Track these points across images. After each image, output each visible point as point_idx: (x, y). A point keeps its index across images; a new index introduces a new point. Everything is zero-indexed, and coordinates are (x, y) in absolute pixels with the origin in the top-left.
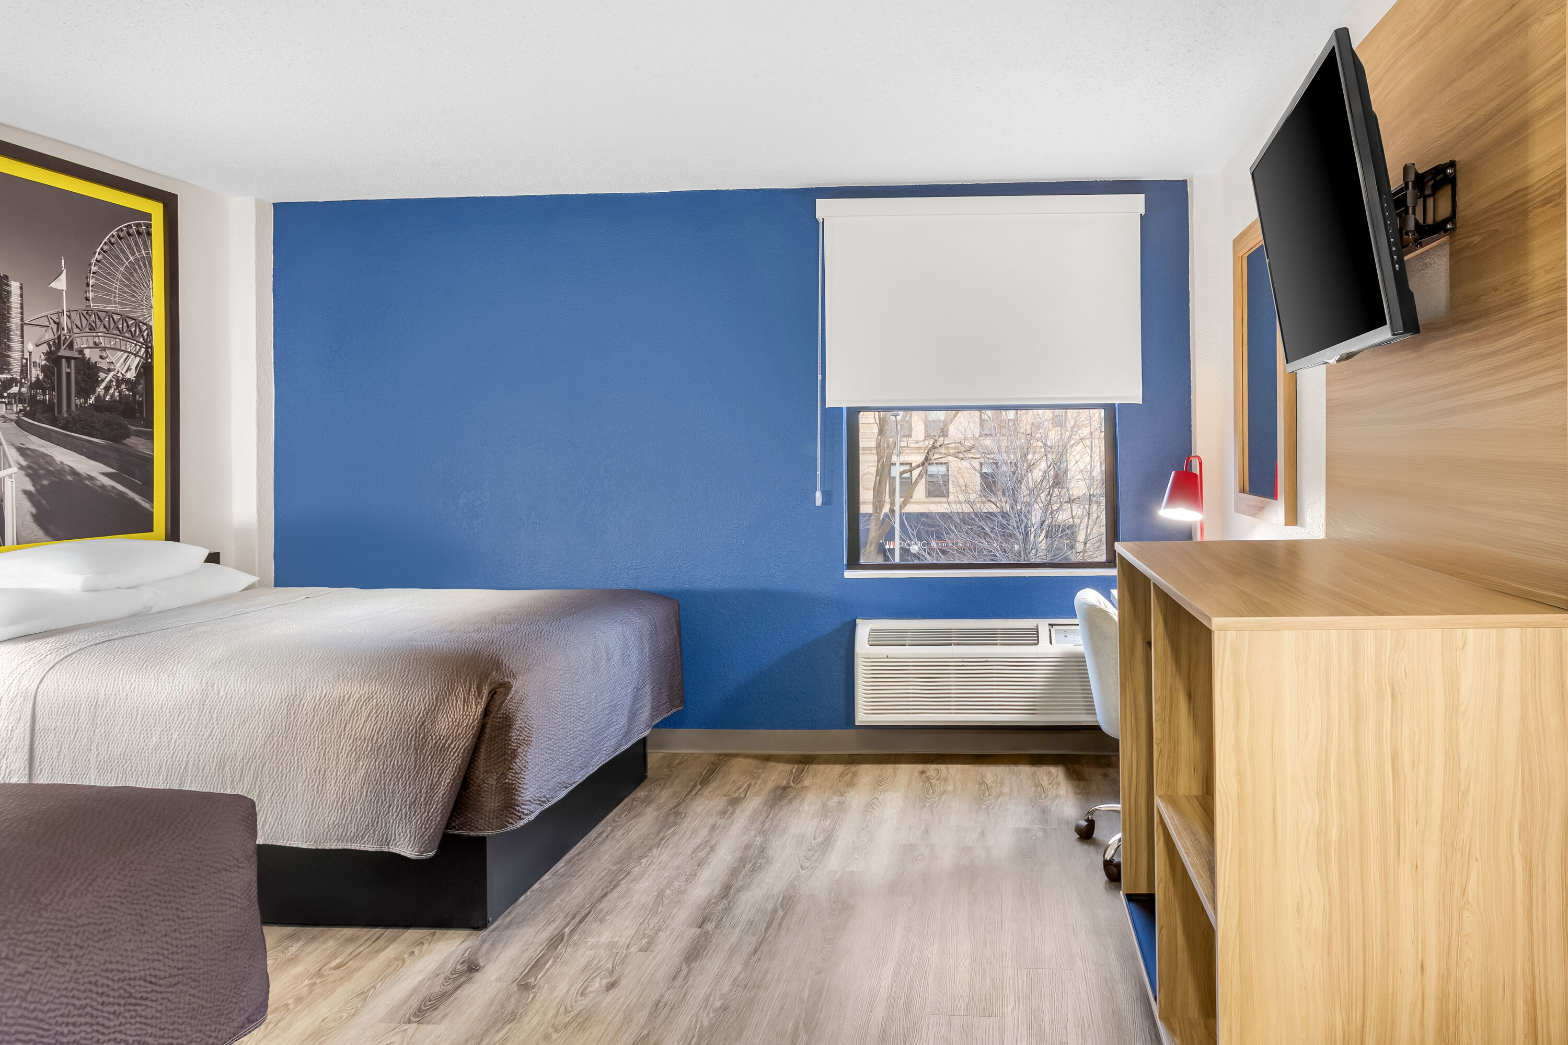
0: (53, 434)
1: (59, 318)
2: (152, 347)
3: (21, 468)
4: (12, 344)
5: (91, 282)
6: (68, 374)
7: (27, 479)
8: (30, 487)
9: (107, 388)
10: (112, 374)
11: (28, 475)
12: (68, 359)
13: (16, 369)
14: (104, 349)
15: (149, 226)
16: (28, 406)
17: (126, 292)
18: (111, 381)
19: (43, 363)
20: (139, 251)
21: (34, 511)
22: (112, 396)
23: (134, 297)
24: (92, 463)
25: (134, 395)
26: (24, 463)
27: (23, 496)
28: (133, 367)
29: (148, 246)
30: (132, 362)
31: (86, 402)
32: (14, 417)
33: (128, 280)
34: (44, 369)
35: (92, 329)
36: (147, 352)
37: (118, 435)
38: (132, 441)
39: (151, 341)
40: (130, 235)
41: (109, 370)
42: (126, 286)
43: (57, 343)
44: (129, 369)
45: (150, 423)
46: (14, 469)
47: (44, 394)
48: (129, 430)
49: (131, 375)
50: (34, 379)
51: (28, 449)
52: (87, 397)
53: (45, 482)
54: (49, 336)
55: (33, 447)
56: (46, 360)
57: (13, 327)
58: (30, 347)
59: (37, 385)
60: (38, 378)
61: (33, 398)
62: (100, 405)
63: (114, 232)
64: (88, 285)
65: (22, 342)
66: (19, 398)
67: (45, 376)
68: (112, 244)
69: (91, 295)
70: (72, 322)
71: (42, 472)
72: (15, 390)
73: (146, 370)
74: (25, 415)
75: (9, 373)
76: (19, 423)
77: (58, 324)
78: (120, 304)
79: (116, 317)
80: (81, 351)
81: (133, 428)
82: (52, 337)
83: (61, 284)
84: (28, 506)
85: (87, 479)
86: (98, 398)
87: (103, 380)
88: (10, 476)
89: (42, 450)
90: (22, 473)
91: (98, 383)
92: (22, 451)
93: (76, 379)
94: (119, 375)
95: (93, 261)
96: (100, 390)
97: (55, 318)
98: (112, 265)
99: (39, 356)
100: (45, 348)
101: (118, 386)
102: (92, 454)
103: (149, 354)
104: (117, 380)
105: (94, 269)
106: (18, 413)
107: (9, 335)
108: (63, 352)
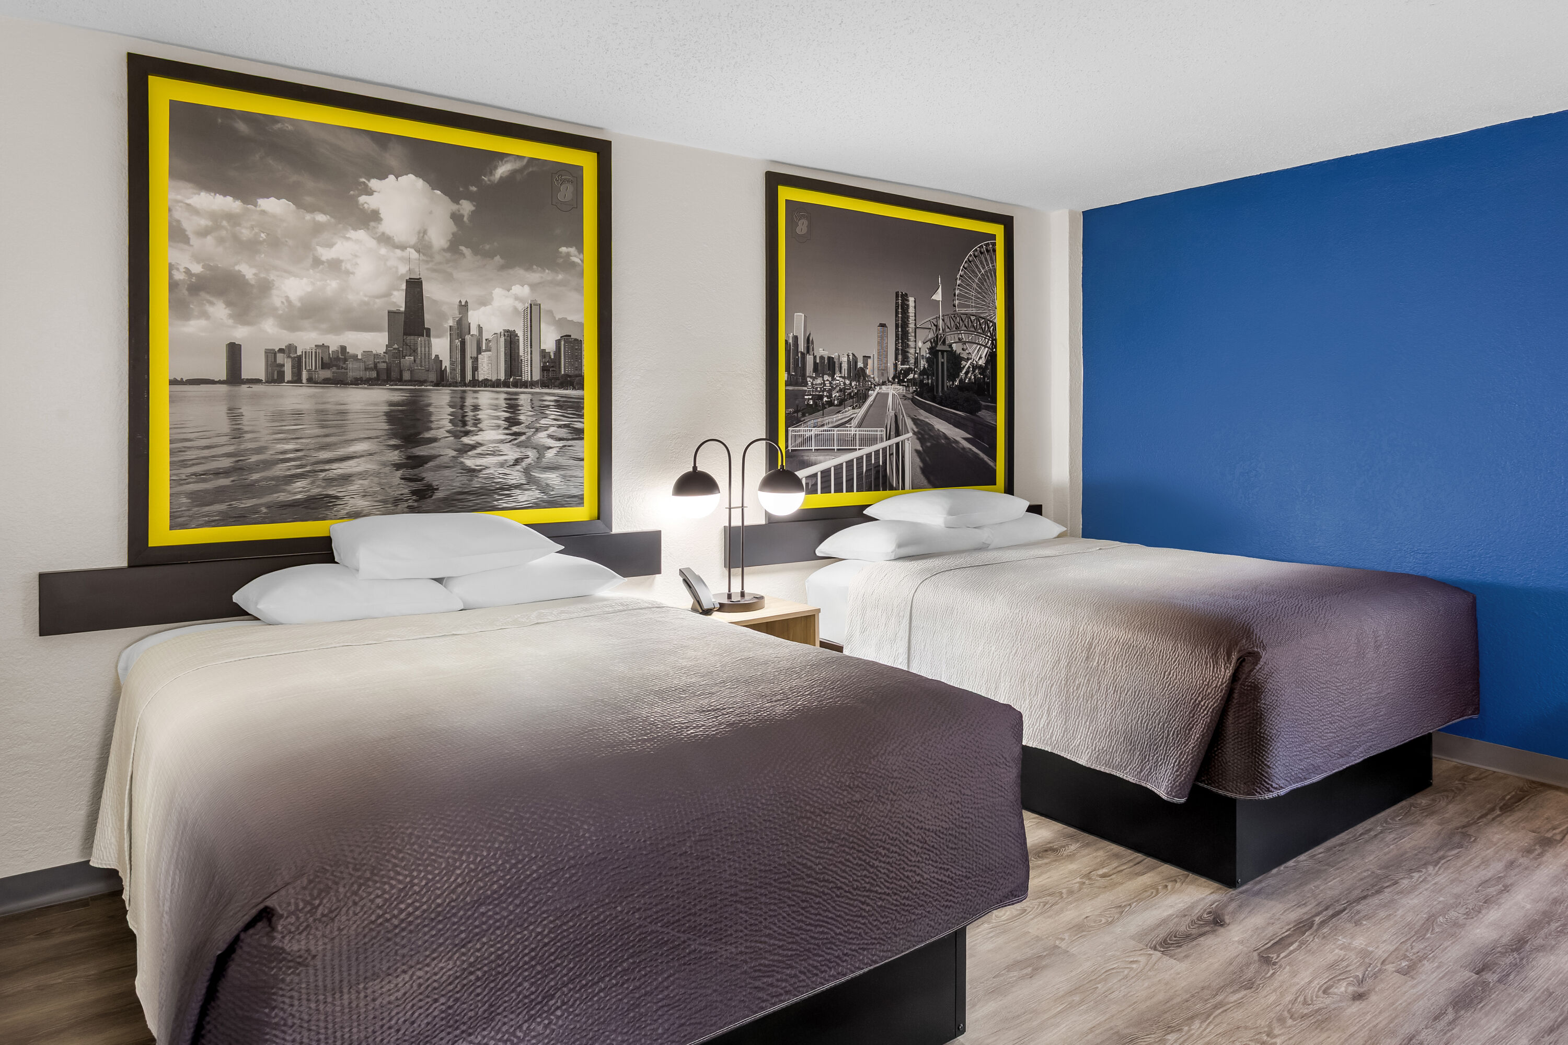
0: (933, 408)
1: (937, 322)
2: (996, 340)
3: (914, 433)
4: (910, 343)
5: (957, 292)
6: (943, 363)
7: (918, 441)
8: (920, 448)
9: (967, 373)
10: (970, 361)
11: (918, 439)
12: (943, 352)
13: (912, 361)
14: (965, 343)
15: (994, 244)
16: (920, 388)
17: (979, 298)
18: (969, 367)
19: (928, 355)
20: (988, 265)
21: (921, 465)
22: (970, 379)
23: (984, 301)
24: (957, 430)
25: (984, 378)
26: (916, 430)
27: (915, 454)
28: (983, 356)
29: (993, 260)
30: (983, 352)
31: (953, 384)
32: (910, 396)
33: (980, 288)
34: (928, 360)
35: (957, 328)
36: (992, 343)
37: (973, 409)
38: (983, 414)
39: (995, 335)
40: (982, 253)
41: (968, 359)
42: (979, 293)
43: (936, 341)
44: (980, 358)
45: (994, 400)
46: (910, 434)
47: (928, 379)
48: (981, 405)
49: (982, 362)
50: (922, 368)
51: (918, 419)
52: (954, 380)
53: (929, 444)
54: (931, 335)
55: (922, 418)
56: (929, 353)
57: (910, 331)
58: (920, 344)
59: (924, 372)
60: (924, 367)
61: (922, 381)
62: (963, 387)
63: (971, 253)
64: (955, 295)
65: (915, 341)
66: (913, 382)
67: (929, 365)
68: (970, 262)
69: (957, 302)
70: (945, 324)
71: (927, 436)
72: (911, 376)
73: (992, 357)
74: (917, 395)
75: (908, 364)
76: (914, 401)
77: (936, 326)
78: (975, 307)
79: (973, 318)
80: (950, 346)
81: (983, 403)
82: (933, 336)
83: (938, 296)
84: (918, 460)
85: (953, 442)
86: (961, 381)
87: (964, 367)
88: (908, 439)
89: (927, 420)
90: (915, 437)
91: (961, 369)
92: (915, 421)
93: (947, 367)
94: (974, 362)
95: (958, 277)
96: (962, 374)
97: (934, 321)
98: (970, 278)
99: (925, 352)
100: (928, 345)
101: (974, 371)
102: (957, 423)
103: (994, 345)
104: (973, 366)
105: (959, 282)
106: (913, 393)
107: (908, 336)
108: (939, 348)
